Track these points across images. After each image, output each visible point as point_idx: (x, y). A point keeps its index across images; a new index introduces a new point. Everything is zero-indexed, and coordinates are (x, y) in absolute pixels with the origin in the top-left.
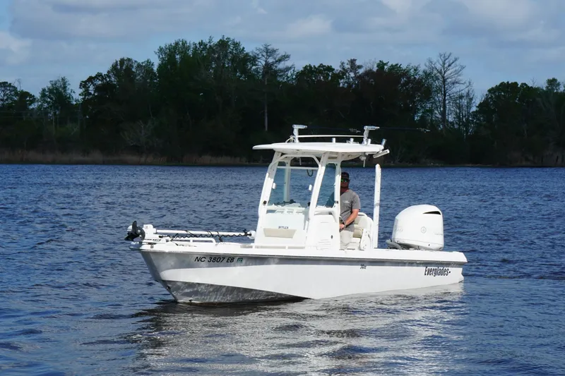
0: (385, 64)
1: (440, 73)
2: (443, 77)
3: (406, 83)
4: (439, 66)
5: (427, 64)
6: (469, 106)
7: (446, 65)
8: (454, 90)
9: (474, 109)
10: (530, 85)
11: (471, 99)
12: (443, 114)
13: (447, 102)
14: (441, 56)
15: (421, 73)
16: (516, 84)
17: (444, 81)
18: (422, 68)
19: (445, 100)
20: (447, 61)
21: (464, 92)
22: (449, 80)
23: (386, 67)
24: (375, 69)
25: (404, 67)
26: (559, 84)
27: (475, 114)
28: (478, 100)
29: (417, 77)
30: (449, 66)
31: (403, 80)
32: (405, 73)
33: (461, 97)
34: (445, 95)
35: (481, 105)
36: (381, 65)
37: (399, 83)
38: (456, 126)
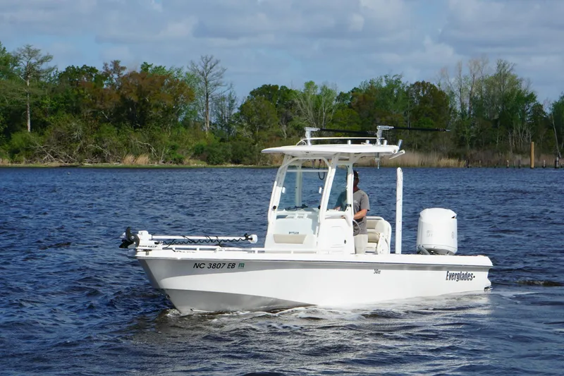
0: (149, 66)
1: (203, 75)
2: (205, 79)
3: (170, 85)
4: (201, 69)
5: (190, 66)
6: (231, 108)
7: (208, 68)
8: (217, 92)
9: (236, 111)
10: (289, 88)
11: (233, 101)
12: (205, 115)
13: (210, 103)
14: (202, 58)
15: (184, 75)
16: (277, 86)
17: (207, 83)
18: (185, 70)
19: (207, 101)
20: (209, 64)
21: (226, 94)
22: (211, 82)
23: (149, 69)
24: (139, 70)
25: (167, 69)
26: (316, 87)
27: (237, 116)
28: (239, 103)
29: (180, 79)
30: (211, 68)
31: (167, 82)
32: (169, 75)
33: (223, 99)
34: (207, 97)
35: (241, 108)
36: (145, 67)
37: (163, 84)
38: (219, 128)
